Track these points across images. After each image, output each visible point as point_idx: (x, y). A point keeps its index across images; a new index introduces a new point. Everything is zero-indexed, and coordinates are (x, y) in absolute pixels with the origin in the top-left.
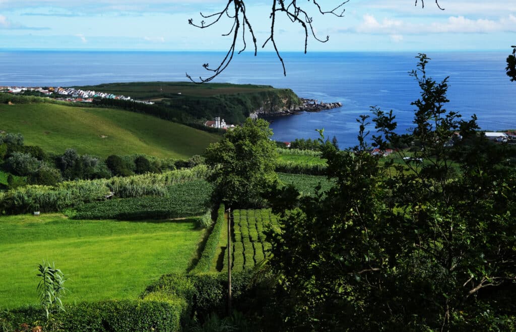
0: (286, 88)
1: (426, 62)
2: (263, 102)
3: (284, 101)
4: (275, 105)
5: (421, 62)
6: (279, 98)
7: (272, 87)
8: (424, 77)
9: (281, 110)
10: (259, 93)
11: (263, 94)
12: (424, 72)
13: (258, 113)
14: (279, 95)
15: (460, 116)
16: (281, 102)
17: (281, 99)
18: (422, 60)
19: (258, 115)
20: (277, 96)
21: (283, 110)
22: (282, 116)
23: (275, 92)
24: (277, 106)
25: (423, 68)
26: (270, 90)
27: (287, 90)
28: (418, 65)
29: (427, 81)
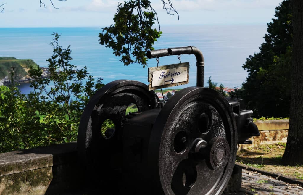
0: (28, 59)
1: (58, 37)
2: (7, 71)
3: (27, 70)
4: (19, 73)
5: (55, 37)
6: (22, 68)
7: (15, 58)
8: (57, 46)
9: (24, 78)
10: (3, 64)
11: (7, 65)
12: (57, 43)
13: (3, 81)
14: (21, 65)
15: (76, 67)
16: (23, 71)
17: (24, 68)
18: (56, 36)
19: (4, 83)
20: (20, 66)
21: (26, 78)
22: (25, 83)
23: (19, 62)
24: (20, 75)
25: (57, 41)
26: (14, 61)
27: (28, 60)
28: (54, 39)
29: (59, 48)
